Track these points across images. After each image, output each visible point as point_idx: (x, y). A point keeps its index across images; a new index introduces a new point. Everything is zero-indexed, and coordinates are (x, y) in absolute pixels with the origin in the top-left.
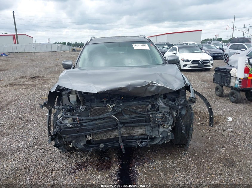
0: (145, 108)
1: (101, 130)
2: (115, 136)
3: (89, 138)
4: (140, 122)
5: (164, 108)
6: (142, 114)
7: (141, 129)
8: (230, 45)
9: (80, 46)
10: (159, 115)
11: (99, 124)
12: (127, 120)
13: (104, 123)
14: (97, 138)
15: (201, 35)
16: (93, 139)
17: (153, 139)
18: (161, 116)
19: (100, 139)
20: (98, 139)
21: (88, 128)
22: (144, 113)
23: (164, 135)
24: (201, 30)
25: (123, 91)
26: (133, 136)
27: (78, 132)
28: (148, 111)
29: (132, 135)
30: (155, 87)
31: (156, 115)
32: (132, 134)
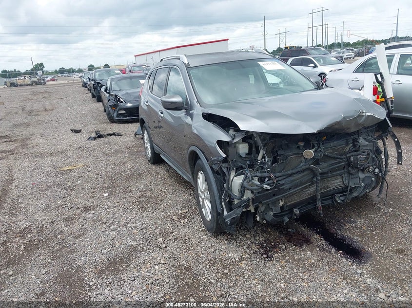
0: (343, 149)
1: (298, 188)
2: (310, 195)
3: (281, 203)
4: (338, 170)
5: (366, 146)
6: (341, 159)
7: (337, 179)
8: (290, 60)
9: (24, 77)
10: (362, 156)
11: (297, 180)
12: (325, 169)
13: (302, 177)
14: (289, 202)
15: (228, 46)
16: (286, 203)
17: (352, 190)
18: (365, 156)
19: (293, 202)
20: (291, 203)
21: (285, 188)
22: (342, 157)
23: (366, 182)
24: (227, 40)
25: (336, 127)
26: (330, 191)
27: (274, 195)
28: (348, 153)
29: (328, 189)
30: (364, 117)
31: (359, 157)
32: (328, 187)
